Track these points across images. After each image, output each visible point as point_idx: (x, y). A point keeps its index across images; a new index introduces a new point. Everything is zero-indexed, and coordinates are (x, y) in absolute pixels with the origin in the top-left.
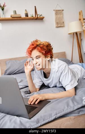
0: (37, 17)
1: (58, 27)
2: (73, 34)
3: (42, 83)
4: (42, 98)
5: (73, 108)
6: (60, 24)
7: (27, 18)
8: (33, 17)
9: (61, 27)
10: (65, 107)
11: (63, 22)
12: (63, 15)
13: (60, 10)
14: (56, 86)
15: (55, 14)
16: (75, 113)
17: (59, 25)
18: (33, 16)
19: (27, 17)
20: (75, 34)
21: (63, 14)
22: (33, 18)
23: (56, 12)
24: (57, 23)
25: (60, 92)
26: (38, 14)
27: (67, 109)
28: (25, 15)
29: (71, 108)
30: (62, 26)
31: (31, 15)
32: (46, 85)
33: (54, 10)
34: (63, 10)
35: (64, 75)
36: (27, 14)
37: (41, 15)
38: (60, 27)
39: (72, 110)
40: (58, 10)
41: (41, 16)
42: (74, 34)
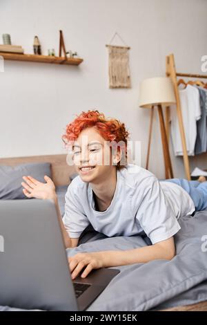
0: (66, 57)
1: (116, 87)
2: (151, 107)
3: (86, 225)
4: (98, 263)
5: (183, 284)
6: (120, 82)
7: (38, 58)
8: (53, 57)
9: (123, 87)
10: (163, 283)
11: (129, 77)
12: (128, 60)
13: (122, 48)
14: (122, 234)
15: (110, 54)
16: (187, 298)
17: (118, 84)
18: (53, 55)
19: (38, 56)
20: (156, 108)
21: (128, 57)
22: (55, 60)
23: (112, 51)
24: (114, 78)
25: (135, 248)
26: (67, 51)
27: (170, 286)
28: (35, 50)
29: (178, 285)
30: (125, 85)
31: (49, 51)
32: (96, 229)
33: (107, 46)
34: (129, 48)
35: (151, 203)
36: (39, 47)
37: (76, 55)
38: (120, 87)
39: (181, 289)
40: (118, 47)
41: (75, 57)
42: (153, 107)
